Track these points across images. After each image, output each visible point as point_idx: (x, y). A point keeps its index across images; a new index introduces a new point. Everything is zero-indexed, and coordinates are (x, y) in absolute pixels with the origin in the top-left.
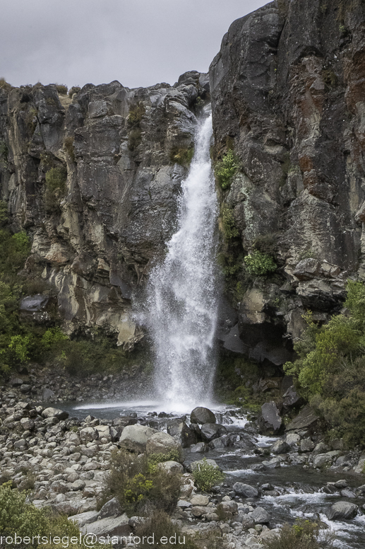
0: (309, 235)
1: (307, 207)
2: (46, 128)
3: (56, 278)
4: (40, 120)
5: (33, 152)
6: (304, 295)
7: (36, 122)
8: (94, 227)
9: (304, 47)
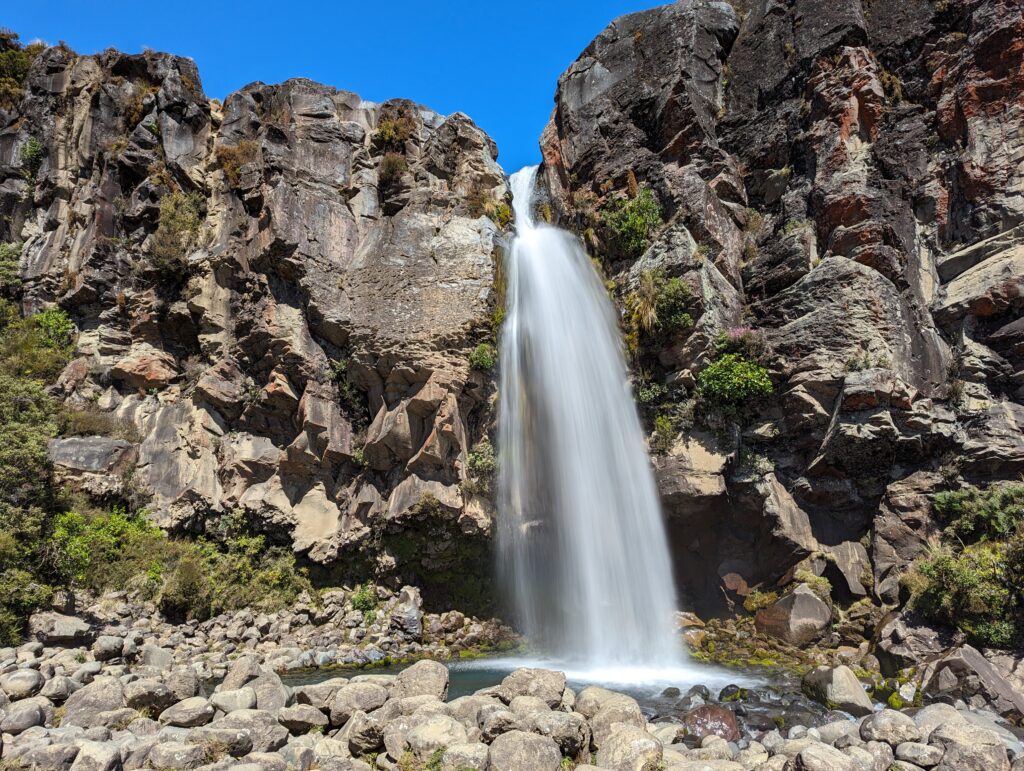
0: (863, 328)
1: (861, 279)
3: (139, 411)
4: (163, 103)
5: (131, 158)
7: (152, 105)
9: (850, 29)
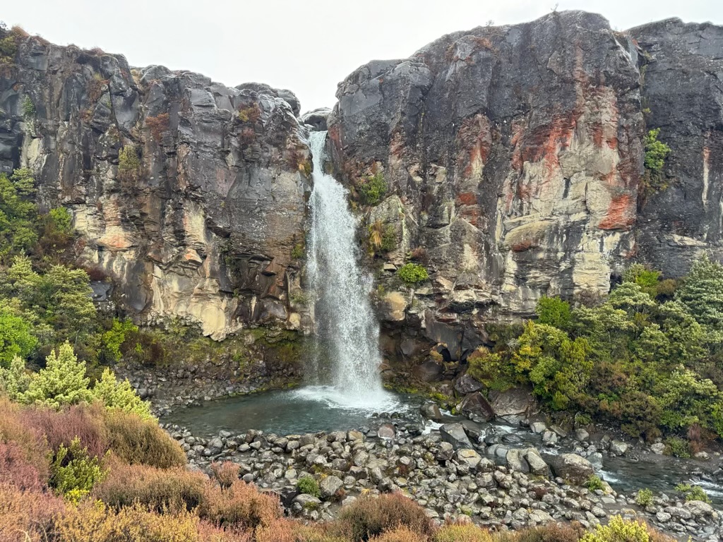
2: (120, 101)
3: (114, 264)
4: (113, 90)
5: (97, 123)
6: (461, 301)
7: (106, 91)
8: (190, 218)
9: (481, 107)
